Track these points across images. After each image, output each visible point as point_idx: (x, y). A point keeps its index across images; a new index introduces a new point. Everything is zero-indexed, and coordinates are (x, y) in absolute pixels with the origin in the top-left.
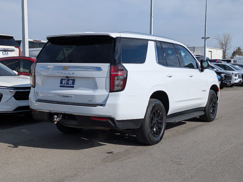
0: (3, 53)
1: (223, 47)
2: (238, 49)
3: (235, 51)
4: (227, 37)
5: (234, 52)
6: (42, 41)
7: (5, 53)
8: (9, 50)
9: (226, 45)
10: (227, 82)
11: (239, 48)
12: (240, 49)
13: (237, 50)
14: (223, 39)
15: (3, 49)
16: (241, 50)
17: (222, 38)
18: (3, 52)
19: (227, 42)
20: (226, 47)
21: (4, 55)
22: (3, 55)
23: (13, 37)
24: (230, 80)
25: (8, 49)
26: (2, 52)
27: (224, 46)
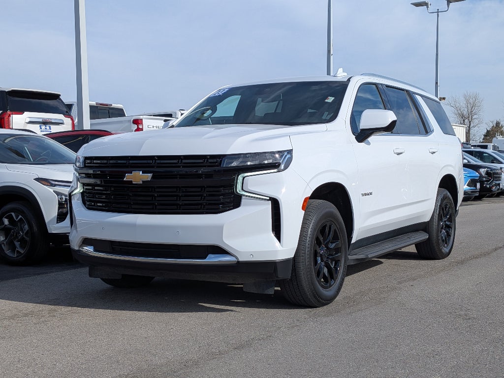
0: (41, 128)
1: (464, 121)
2: (496, 125)
3: (489, 129)
4: (471, 101)
5: (488, 131)
6: (113, 105)
7: (46, 129)
8: (53, 121)
9: (470, 118)
10: (493, 186)
11: (498, 124)
12: (500, 126)
13: (493, 126)
14: (464, 106)
15: (41, 120)
16: (502, 127)
17: (462, 103)
18: (40, 126)
19: (472, 111)
20: (470, 122)
21: (43, 131)
22: (41, 131)
23: (60, 95)
24: (497, 182)
25: (51, 119)
26: (38, 125)
27: (466, 121)
